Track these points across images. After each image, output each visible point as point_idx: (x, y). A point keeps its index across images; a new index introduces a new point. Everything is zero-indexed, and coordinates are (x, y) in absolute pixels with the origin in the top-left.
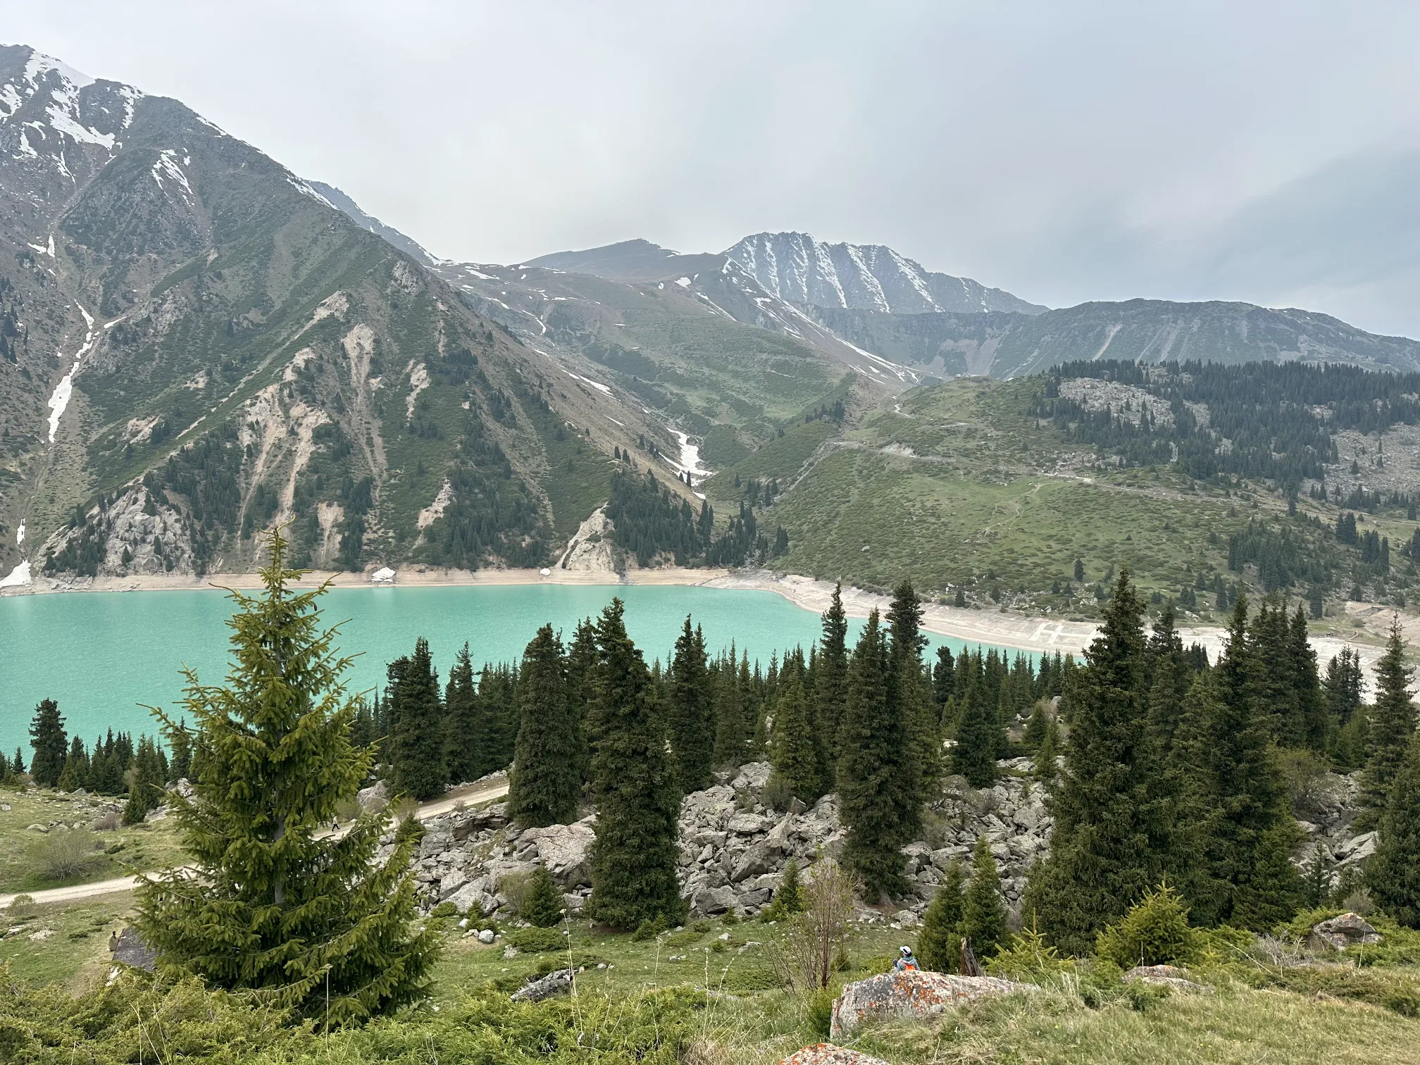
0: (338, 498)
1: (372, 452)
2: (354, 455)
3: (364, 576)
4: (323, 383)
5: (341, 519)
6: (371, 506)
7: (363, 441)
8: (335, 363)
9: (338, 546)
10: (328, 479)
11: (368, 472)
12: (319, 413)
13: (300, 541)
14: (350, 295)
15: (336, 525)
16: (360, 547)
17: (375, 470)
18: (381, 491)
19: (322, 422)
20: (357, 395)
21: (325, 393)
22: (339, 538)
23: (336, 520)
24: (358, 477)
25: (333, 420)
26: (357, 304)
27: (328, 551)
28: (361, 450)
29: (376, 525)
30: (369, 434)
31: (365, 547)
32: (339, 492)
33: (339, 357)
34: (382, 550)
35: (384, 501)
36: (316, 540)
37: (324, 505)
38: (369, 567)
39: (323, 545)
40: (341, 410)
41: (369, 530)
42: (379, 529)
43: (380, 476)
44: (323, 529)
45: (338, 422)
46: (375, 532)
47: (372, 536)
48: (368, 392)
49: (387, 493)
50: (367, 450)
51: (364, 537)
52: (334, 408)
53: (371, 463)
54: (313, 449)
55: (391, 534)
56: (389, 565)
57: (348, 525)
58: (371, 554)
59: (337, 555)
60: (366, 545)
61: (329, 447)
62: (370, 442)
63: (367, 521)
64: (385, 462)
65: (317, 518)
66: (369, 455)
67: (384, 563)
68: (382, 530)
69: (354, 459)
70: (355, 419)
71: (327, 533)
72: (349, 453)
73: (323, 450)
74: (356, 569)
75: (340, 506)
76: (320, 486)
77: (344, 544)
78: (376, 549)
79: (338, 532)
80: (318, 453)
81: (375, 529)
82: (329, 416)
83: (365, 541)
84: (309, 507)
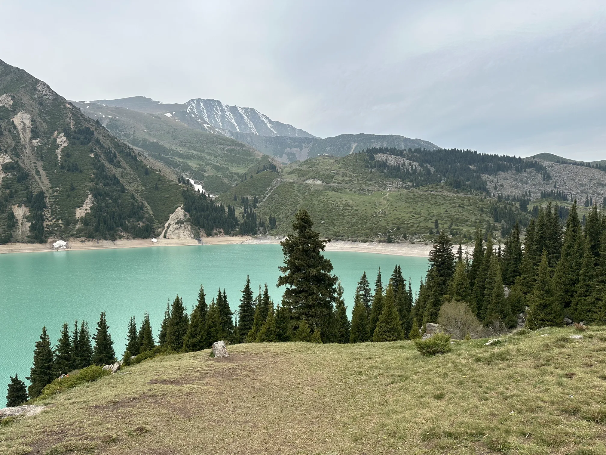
0: (24, 203)
1: (40, 178)
2: (30, 179)
3: (48, 245)
4: (4, 141)
5: (28, 214)
6: (45, 207)
7: (34, 172)
8: (10, 131)
9: (28, 229)
10: (16, 192)
11: (40, 189)
12: (5, 156)
13: (3, 227)
14: (14, 97)
15: (25, 217)
16: (43, 229)
17: (44, 188)
18: (49, 199)
19: (8, 161)
20: (26, 148)
21: (6, 146)
22: (29, 224)
23: (25, 214)
24: (35, 192)
25: (14, 160)
26: (18, 102)
27: (22, 232)
28: (33, 177)
29: (50, 217)
30: (37, 169)
31: (46, 229)
32: (25, 199)
33: (11, 128)
34: (56, 231)
35: (52, 205)
36: (14, 226)
37: (16, 207)
38: (50, 240)
39: (19, 229)
40: (17, 155)
41: (46, 220)
42: (52, 219)
43: (48, 191)
44: (17, 220)
45: (18, 161)
46: (50, 221)
47: (49, 223)
48: (32, 147)
49: (54, 200)
50: (37, 177)
51: (44, 224)
52: (13, 154)
53: (41, 184)
54: (4, 175)
55: (60, 222)
56: (62, 239)
57: (34, 217)
58: (50, 233)
59: (29, 234)
60: (46, 228)
61: (14, 175)
62: (38, 173)
63: (45, 215)
64: (49, 183)
65: (13, 213)
66: (38, 180)
67: (59, 238)
68: (54, 220)
69: (30, 182)
70: (27, 161)
71: (20, 222)
72: (27, 178)
73: (10, 176)
74: (42, 241)
75: (26, 207)
76: (12, 196)
77: (32, 228)
78: (53, 230)
79: (28, 221)
80: (7, 178)
81: (50, 219)
82: (11, 158)
83: (45, 226)
84: (6, 207)
